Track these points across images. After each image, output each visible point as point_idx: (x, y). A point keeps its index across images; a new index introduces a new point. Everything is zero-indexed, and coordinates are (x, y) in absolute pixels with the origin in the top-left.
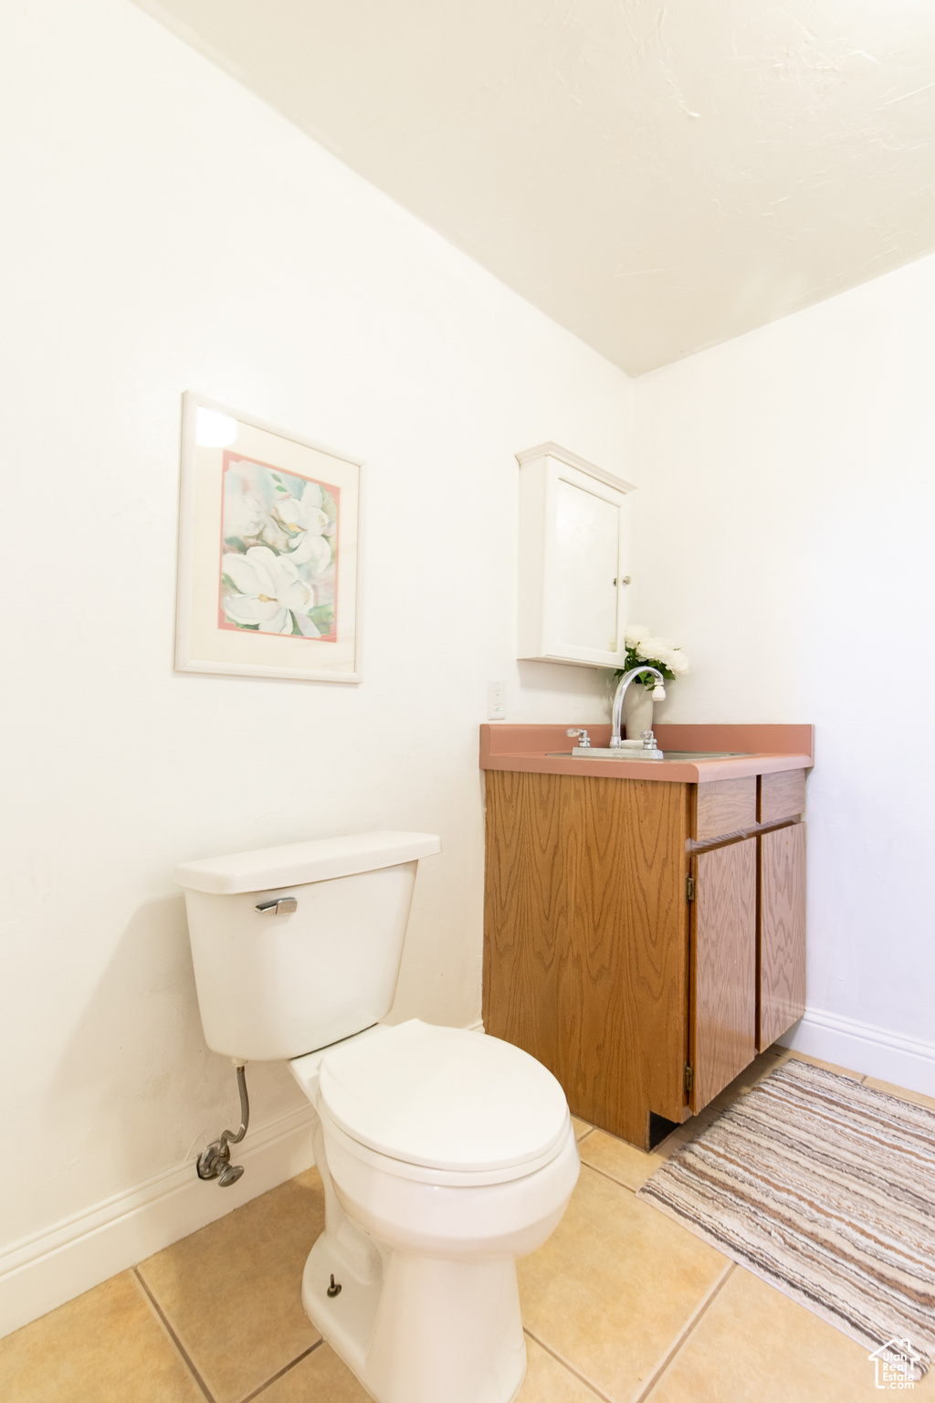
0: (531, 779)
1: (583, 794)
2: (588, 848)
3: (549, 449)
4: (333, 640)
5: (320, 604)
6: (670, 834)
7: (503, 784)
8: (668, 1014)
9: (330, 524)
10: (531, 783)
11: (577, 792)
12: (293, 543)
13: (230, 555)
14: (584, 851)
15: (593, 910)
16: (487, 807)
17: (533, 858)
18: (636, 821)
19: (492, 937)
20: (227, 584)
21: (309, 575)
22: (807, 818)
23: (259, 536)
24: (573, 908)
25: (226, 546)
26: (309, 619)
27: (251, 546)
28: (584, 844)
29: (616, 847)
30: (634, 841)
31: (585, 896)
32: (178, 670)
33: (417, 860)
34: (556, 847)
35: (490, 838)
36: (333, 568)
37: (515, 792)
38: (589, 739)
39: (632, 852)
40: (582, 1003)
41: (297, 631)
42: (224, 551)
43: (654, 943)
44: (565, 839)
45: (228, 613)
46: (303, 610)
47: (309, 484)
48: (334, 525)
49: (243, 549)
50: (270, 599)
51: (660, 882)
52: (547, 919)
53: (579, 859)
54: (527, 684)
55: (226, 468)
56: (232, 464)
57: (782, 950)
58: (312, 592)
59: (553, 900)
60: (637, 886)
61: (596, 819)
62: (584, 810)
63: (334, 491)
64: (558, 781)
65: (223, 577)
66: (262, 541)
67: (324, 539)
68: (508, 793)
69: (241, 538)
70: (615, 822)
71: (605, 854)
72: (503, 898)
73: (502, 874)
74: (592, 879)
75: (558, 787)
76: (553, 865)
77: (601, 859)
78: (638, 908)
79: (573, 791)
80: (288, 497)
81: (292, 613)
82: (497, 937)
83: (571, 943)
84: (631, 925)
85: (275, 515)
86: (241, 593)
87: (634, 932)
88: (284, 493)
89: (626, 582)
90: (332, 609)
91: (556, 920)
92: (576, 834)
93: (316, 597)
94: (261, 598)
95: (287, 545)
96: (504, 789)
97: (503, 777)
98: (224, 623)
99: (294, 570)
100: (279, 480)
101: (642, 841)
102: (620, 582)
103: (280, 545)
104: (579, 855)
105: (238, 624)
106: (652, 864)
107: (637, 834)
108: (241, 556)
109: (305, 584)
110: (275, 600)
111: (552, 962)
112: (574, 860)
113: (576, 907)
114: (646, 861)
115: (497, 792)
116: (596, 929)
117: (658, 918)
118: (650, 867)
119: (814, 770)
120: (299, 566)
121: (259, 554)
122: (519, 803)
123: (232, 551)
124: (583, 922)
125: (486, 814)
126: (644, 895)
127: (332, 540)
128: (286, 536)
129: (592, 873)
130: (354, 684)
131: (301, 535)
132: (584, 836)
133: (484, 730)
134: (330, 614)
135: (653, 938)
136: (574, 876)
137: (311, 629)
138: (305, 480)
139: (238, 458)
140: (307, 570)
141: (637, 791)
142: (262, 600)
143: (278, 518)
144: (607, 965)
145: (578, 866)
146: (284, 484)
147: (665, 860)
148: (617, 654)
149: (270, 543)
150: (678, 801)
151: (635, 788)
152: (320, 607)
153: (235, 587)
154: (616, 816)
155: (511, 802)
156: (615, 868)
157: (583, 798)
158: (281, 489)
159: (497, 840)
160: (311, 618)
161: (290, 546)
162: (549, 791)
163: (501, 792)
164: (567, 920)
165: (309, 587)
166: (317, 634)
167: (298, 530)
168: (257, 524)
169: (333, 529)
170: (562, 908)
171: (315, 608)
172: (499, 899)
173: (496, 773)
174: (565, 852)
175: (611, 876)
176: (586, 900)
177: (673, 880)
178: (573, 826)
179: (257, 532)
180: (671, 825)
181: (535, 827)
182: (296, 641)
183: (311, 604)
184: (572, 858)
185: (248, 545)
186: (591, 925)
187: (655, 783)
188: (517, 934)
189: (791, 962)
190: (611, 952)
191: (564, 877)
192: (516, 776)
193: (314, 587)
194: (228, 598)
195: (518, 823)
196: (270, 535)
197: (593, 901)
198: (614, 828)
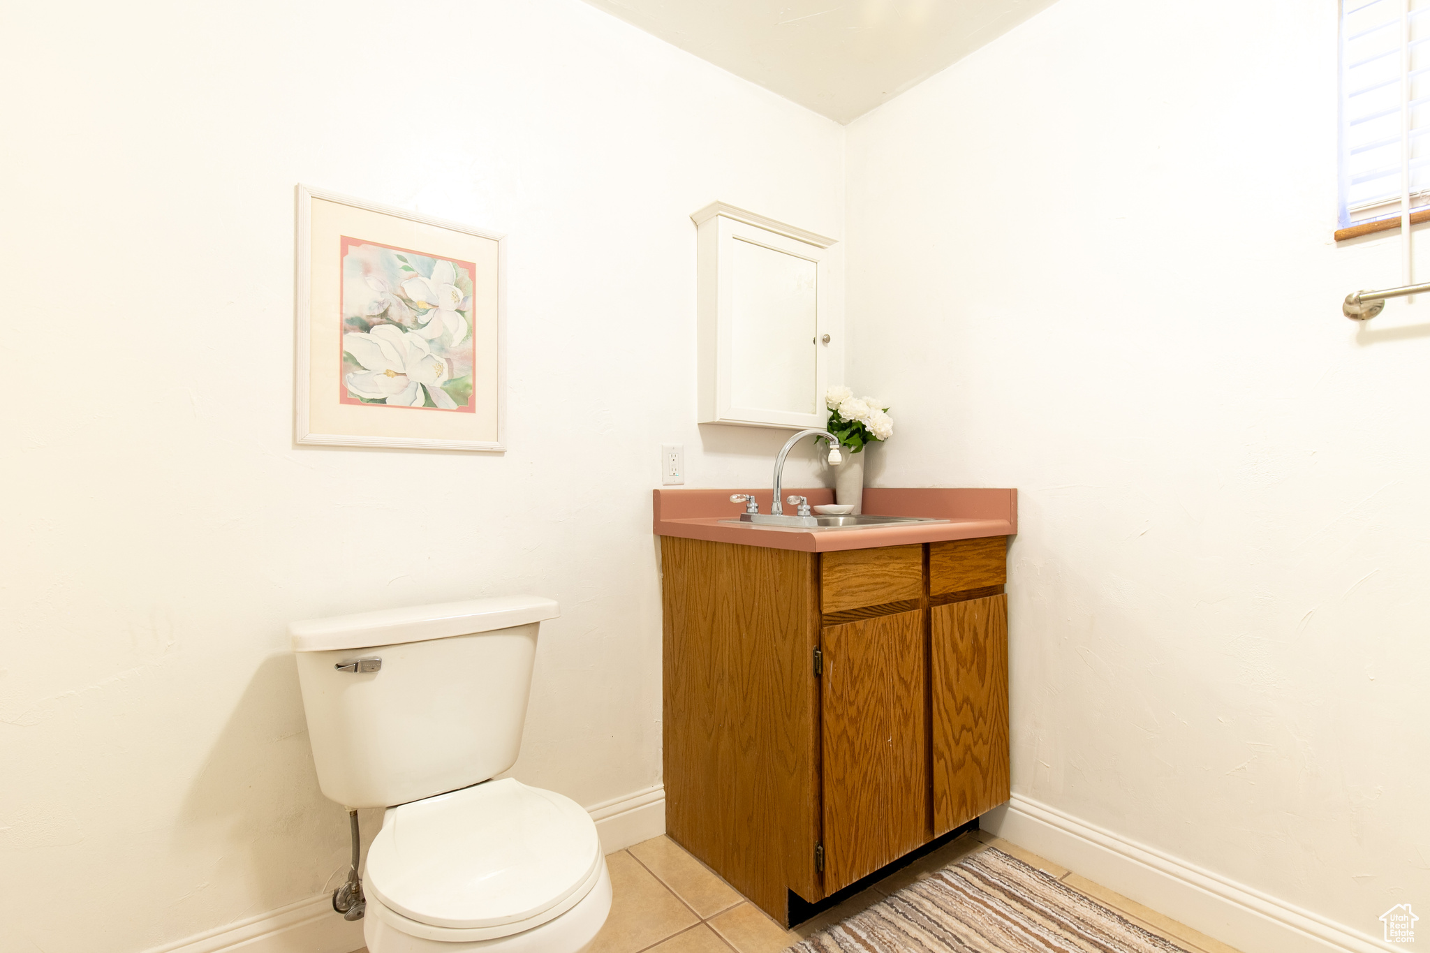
0: (694, 545)
1: (732, 561)
2: (738, 616)
3: (719, 209)
4: (472, 409)
5: (455, 377)
6: (799, 605)
7: (674, 546)
8: (801, 790)
9: (465, 299)
10: (694, 550)
11: (728, 559)
12: (423, 319)
13: (351, 334)
14: (734, 618)
15: (742, 680)
16: (663, 572)
17: (697, 625)
18: (773, 590)
19: (669, 702)
20: (348, 361)
21: (442, 349)
22: (1009, 588)
23: (384, 315)
24: (727, 676)
25: (347, 326)
26: (442, 391)
27: (374, 325)
28: (734, 613)
29: (758, 616)
30: (772, 611)
31: (736, 665)
32: (298, 445)
33: (538, 623)
34: (714, 614)
35: (666, 603)
36: (471, 339)
37: (683, 557)
38: (757, 505)
39: (771, 621)
40: (736, 773)
41: (429, 403)
42: (344, 331)
43: (789, 716)
44: (720, 607)
45: (350, 388)
46: (436, 383)
47: (439, 261)
48: (470, 300)
49: (366, 328)
50: (398, 374)
51: (793, 654)
52: (709, 687)
53: (731, 627)
54: (709, 449)
55: (344, 252)
56: (351, 248)
57: (969, 730)
58: (446, 365)
59: (712, 667)
60: (775, 657)
61: (743, 587)
62: (734, 577)
63: (471, 268)
64: (714, 547)
65: (344, 355)
66: (387, 319)
67: (458, 314)
68: (678, 559)
69: (364, 318)
70: (757, 592)
71: (750, 622)
72: (676, 664)
73: (675, 639)
74: (741, 649)
75: (714, 554)
76: (712, 633)
77: (748, 628)
78: (776, 680)
79: (725, 558)
80: (417, 276)
81: (423, 387)
82: (673, 702)
83: (726, 711)
84: (771, 697)
85: (402, 294)
86: (366, 370)
87: (774, 704)
88: (411, 273)
89: (826, 340)
90: (470, 381)
91: (715, 687)
92: (728, 602)
93: (451, 370)
94: (387, 373)
95: (416, 322)
96: (675, 555)
97: (674, 542)
98: (346, 398)
99: (426, 346)
100: (405, 261)
101: (778, 611)
102: (819, 341)
103: (407, 322)
104: (731, 624)
105: (362, 399)
106: (786, 634)
107: (774, 604)
108: (365, 335)
109: (438, 358)
110: (404, 374)
111: (713, 729)
112: (727, 628)
113: (729, 676)
114: (781, 631)
115: (670, 558)
116: (745, 699)
117: (792, 690)
118: (784, 638)
119: (1017, 536)
120: (431, 341)
121: (383, 332)
122: (686, 569)
123: (354, 330)
124: (735, 691)
125: (663, 579)
126: (780, 666)
127: (469, 314)
128: (415, 313)
129: (740, 641)
130: (500, 453)
131: (431, 313)
132: (735, 605)
133: (656, 493)
134: (467, 386)
135: (788, 711)
136: (728, 643)
137: (446, 401)
138: (435, 257)
139: (357, 243)
140: (439, 344)
141: (773, 559)
142: (388, 375)
143: (404, 297)
144: (753, 736)
145: (731, 634)
146: (411, 264)
147: (796, 630)
148: (818, 415)
149: (397, 321)
150: (805, 571)
151: (772, 557)
152: (456, 380)
153: (358, 364)
154: (758, 586)
155: (680, 567)
156: (758, 638)
157: (733, 565)
158: (407, 269)
159: (671, 606)
160: (447, 391)
161: (419, 321)
162: (707, 557)
163: (673, 558)
164: (723, 688)
165: (443, 361)
166: (454, 406)
167: (428, 307)
168: (380, 304)
169: (469, 303)
170: (720, 677)
171: (450, 381)
172: (673, 664)
173: (668, 539)
174: (720, 619)
175: (755, 647)
176: (736, 668)
177: (802, 652)
178: (726, 593)
179: (382, 311)
180: (800, 595)
181: (698, 594)
182: (430, 414)
183: (445, 377)
184: (725, 626)
185: (371, 324)
186: (741, 695)
187: (787, 551)
188: (687, 701)
189: (985, 743)
190: (757, 723)
191: (720, 644)
192: (683, 542)
193: (448, 360)
194: (351, 375)
195: (685, 589)
196: (394, 314)
197: (742, 670)
198: (757, 597)
